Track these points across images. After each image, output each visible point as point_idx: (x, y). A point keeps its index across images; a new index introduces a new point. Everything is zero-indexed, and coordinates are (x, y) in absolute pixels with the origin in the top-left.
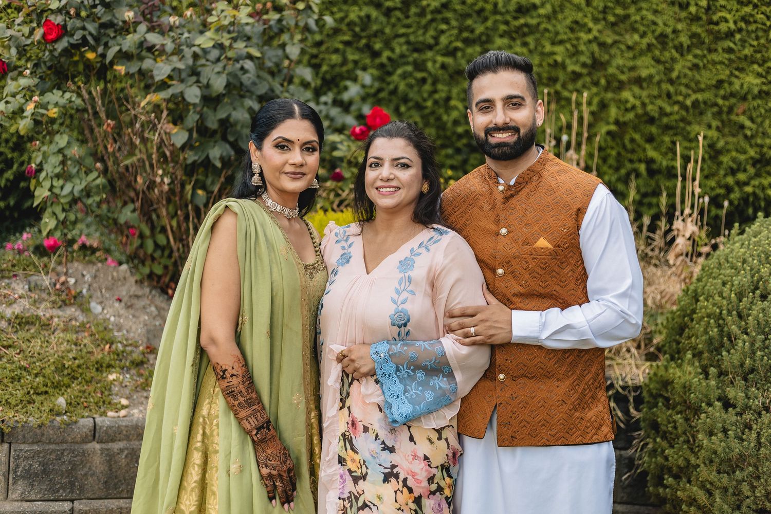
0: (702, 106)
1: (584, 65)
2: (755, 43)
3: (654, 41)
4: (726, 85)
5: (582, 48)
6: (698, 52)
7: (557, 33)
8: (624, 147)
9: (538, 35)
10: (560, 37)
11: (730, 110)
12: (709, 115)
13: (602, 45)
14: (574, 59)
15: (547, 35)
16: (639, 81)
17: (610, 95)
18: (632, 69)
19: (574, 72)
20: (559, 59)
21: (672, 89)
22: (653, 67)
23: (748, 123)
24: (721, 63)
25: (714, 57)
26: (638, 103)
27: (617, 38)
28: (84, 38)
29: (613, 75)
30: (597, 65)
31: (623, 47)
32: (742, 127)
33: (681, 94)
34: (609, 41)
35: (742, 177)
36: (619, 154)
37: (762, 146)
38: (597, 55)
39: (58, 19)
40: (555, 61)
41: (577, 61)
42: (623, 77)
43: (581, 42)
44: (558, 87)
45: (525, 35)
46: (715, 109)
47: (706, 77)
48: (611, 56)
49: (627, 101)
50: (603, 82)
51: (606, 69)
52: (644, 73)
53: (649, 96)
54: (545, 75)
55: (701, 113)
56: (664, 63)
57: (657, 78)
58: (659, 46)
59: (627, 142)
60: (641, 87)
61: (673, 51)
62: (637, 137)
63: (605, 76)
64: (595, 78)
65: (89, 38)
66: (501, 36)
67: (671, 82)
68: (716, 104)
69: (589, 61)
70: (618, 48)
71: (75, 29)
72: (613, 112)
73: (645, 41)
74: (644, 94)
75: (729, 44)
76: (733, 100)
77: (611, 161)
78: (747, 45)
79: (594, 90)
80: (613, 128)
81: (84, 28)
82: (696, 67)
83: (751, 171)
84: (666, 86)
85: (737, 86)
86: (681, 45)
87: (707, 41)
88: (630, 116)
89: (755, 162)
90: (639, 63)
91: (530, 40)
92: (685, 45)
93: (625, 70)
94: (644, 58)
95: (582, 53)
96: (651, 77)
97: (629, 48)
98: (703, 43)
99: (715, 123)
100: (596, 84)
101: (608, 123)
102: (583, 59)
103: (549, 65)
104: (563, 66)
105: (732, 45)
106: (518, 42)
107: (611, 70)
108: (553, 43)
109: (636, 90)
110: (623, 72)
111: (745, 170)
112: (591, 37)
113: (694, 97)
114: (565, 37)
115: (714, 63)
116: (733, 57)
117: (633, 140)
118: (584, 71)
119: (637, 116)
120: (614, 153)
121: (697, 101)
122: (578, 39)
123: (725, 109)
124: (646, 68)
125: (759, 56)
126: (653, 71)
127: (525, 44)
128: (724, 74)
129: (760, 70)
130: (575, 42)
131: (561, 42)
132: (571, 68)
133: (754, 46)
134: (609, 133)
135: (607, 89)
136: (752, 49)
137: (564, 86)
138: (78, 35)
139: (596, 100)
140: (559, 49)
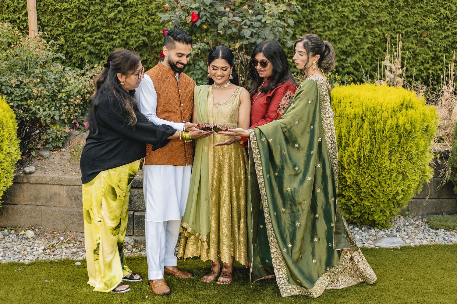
0: (409, 34)
1: (357, 17)
2: (432, 4)
3: (388, 4)
4: (419, 24)
5: (356, 8)
6: (407, 9)
7: (345, 2)
8: (374, 54)
9: (336, 3)
10: (346, 4)
11: (421, 34)
12: (412, 37)
13: (364, 7)
14: (352, 14)
15: (340, 3)
16: (381, 23)
17: (368, 30)
18: (378, 17)
19: (353, 20)
20: (346, 14)
21: (396, 26)
22: (387, 16)
23: (429, 41)
24: (418, 13)
25: (414, 10)
26: (381, 33)
27: (371, 3)
28: (206, 20)
29: (369, 21)
30: (362, 16)
31: (374, 8)
32: (427, 43)
33: (399, 29)
34: (368, 5)
35: (427, 66)
36: (372, 57)
37: (436, 51)
38: (362, 12)
39: (196, 12)
40: (344, 15)
41: (354, 15)
42: (373, 22)
43: (356, 6)
44: (345, 27)
45: (330, 3)
46: (414, 35)
47: (411, 21)
48: (369, 12)
49: (376, 33)
50: (365, 24)
51: (366, 18)
52: (383, 20)
53: (385, 30)
54: (339, 22)
55: (408, 37)
56: (392, 14)
57: (389, 21)
58: (390, 7)
59: (376, 51)
60: (382, 26)
61: (396, 9)
62: (380, 49)
63: (366, 21)
64: (361, 22)
65: (208, 20)
66: (319, 4)
67: (395, 23)
68: (416, 33)
69: (359, 15)
70: (372, 8)
71: (203, 16)
72: (370, 38)
73: (384, 4)
74: (383, 29)
75: (420, 5)
76: (423, 30)
77: (368, 61)
78: (428, 5)
79: (361, 28)
80: (370, 45)
81: (206, 15)
82: (406, 15)
83: (431, 63)
84: (393, 25)
85: (424, 24)
86: (400, 6)
87: (411, 3)
88: (378, 39)
89: (433, 58)
90: (381, 15)
91: (332, 5)
92: (402, 6)
93: (375, 18)
94: (383, 12)
95: (356, 11)
96: (387, 21)
97: (376, 8)
98: (409, 4)
99: (414, 42)
100: (362, 25)
101: (367, 43)
102: (357, 14)
103: (341, 17)
104: (347, 17)
105: (422, 5)
106: (327, 7)
107: (369, 19)
108: (342, 7)
109: (380, 28)
110: (374, 19)
111: (428, 63)
112: (360, 3)
113: (406, 30)
114: (348, 4)
115: (414, 14)
116: (422, 10)
117: (378, 51)
118: (357, 19)
119: (381, 39)
120: (370, 57)
121: (407, 31)
122: (354, 4)
123: (419, 35)
124: (385, 17)
125: (434, 10)
126: (387, 18)
127: (330, 8)
128: (419, 18)
129: (435, 16)
130: (353, 6)
131: (347, 6)
132: (351, 18)
133: (431, 5)
134: (368, 48)
135: (366, 27)
136: (431, 7)
137: (347, 27)
138: (204, 18)
139: (362, 33)
140: (346, 9)
